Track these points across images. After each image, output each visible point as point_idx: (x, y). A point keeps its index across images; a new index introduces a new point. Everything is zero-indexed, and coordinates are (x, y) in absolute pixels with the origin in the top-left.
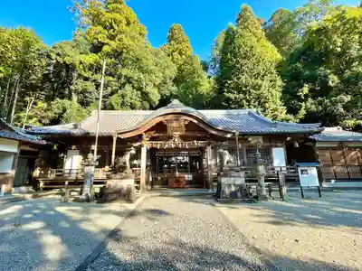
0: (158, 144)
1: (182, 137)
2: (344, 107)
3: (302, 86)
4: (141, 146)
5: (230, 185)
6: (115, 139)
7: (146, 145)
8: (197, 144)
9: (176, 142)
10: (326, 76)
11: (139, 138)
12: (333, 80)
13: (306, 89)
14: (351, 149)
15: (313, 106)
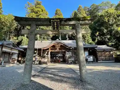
0: (53, 51)
1: (59, 49)
2: (108, 39)
3: (97, 32)
4: (49, 51)
5: (70, 61)
6: (42, 50)
7: (50, 51)
8: (63, 50)
9: (58, 50)
10: (103, 30)
11: (48, 49)
12: (105, 31)
13: (98, 34)
14: (106, 52)
15: (100, 39)
